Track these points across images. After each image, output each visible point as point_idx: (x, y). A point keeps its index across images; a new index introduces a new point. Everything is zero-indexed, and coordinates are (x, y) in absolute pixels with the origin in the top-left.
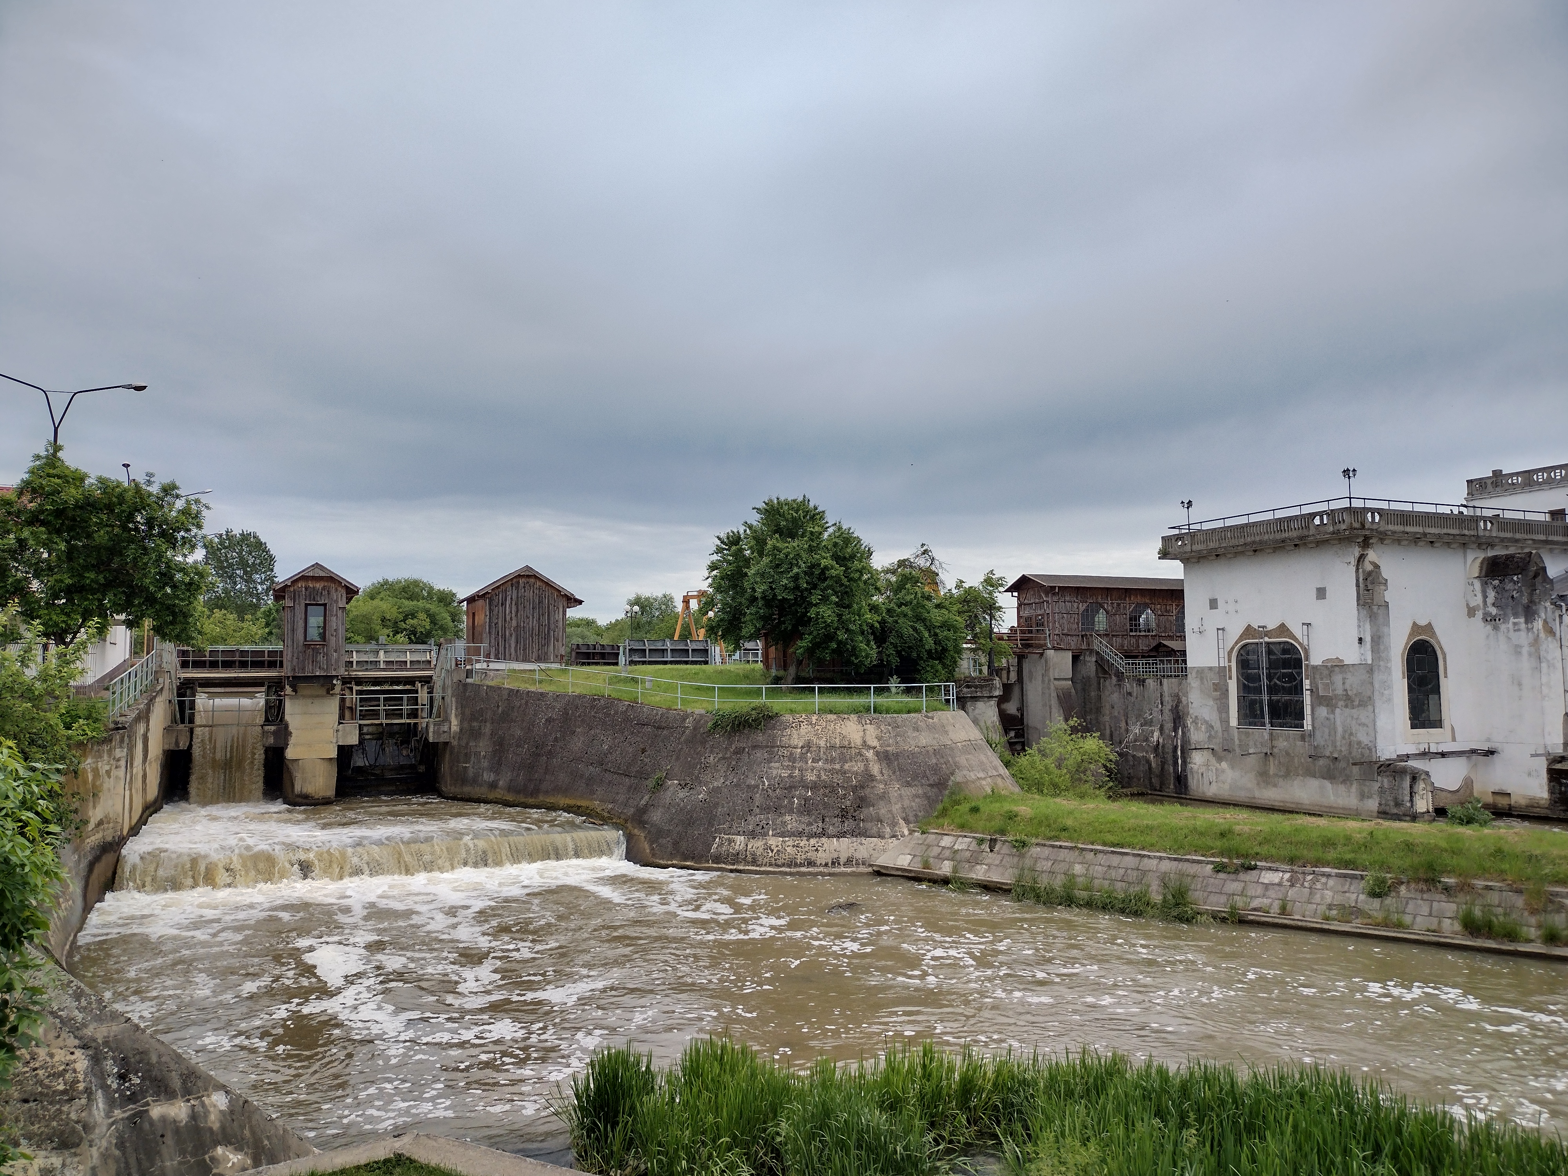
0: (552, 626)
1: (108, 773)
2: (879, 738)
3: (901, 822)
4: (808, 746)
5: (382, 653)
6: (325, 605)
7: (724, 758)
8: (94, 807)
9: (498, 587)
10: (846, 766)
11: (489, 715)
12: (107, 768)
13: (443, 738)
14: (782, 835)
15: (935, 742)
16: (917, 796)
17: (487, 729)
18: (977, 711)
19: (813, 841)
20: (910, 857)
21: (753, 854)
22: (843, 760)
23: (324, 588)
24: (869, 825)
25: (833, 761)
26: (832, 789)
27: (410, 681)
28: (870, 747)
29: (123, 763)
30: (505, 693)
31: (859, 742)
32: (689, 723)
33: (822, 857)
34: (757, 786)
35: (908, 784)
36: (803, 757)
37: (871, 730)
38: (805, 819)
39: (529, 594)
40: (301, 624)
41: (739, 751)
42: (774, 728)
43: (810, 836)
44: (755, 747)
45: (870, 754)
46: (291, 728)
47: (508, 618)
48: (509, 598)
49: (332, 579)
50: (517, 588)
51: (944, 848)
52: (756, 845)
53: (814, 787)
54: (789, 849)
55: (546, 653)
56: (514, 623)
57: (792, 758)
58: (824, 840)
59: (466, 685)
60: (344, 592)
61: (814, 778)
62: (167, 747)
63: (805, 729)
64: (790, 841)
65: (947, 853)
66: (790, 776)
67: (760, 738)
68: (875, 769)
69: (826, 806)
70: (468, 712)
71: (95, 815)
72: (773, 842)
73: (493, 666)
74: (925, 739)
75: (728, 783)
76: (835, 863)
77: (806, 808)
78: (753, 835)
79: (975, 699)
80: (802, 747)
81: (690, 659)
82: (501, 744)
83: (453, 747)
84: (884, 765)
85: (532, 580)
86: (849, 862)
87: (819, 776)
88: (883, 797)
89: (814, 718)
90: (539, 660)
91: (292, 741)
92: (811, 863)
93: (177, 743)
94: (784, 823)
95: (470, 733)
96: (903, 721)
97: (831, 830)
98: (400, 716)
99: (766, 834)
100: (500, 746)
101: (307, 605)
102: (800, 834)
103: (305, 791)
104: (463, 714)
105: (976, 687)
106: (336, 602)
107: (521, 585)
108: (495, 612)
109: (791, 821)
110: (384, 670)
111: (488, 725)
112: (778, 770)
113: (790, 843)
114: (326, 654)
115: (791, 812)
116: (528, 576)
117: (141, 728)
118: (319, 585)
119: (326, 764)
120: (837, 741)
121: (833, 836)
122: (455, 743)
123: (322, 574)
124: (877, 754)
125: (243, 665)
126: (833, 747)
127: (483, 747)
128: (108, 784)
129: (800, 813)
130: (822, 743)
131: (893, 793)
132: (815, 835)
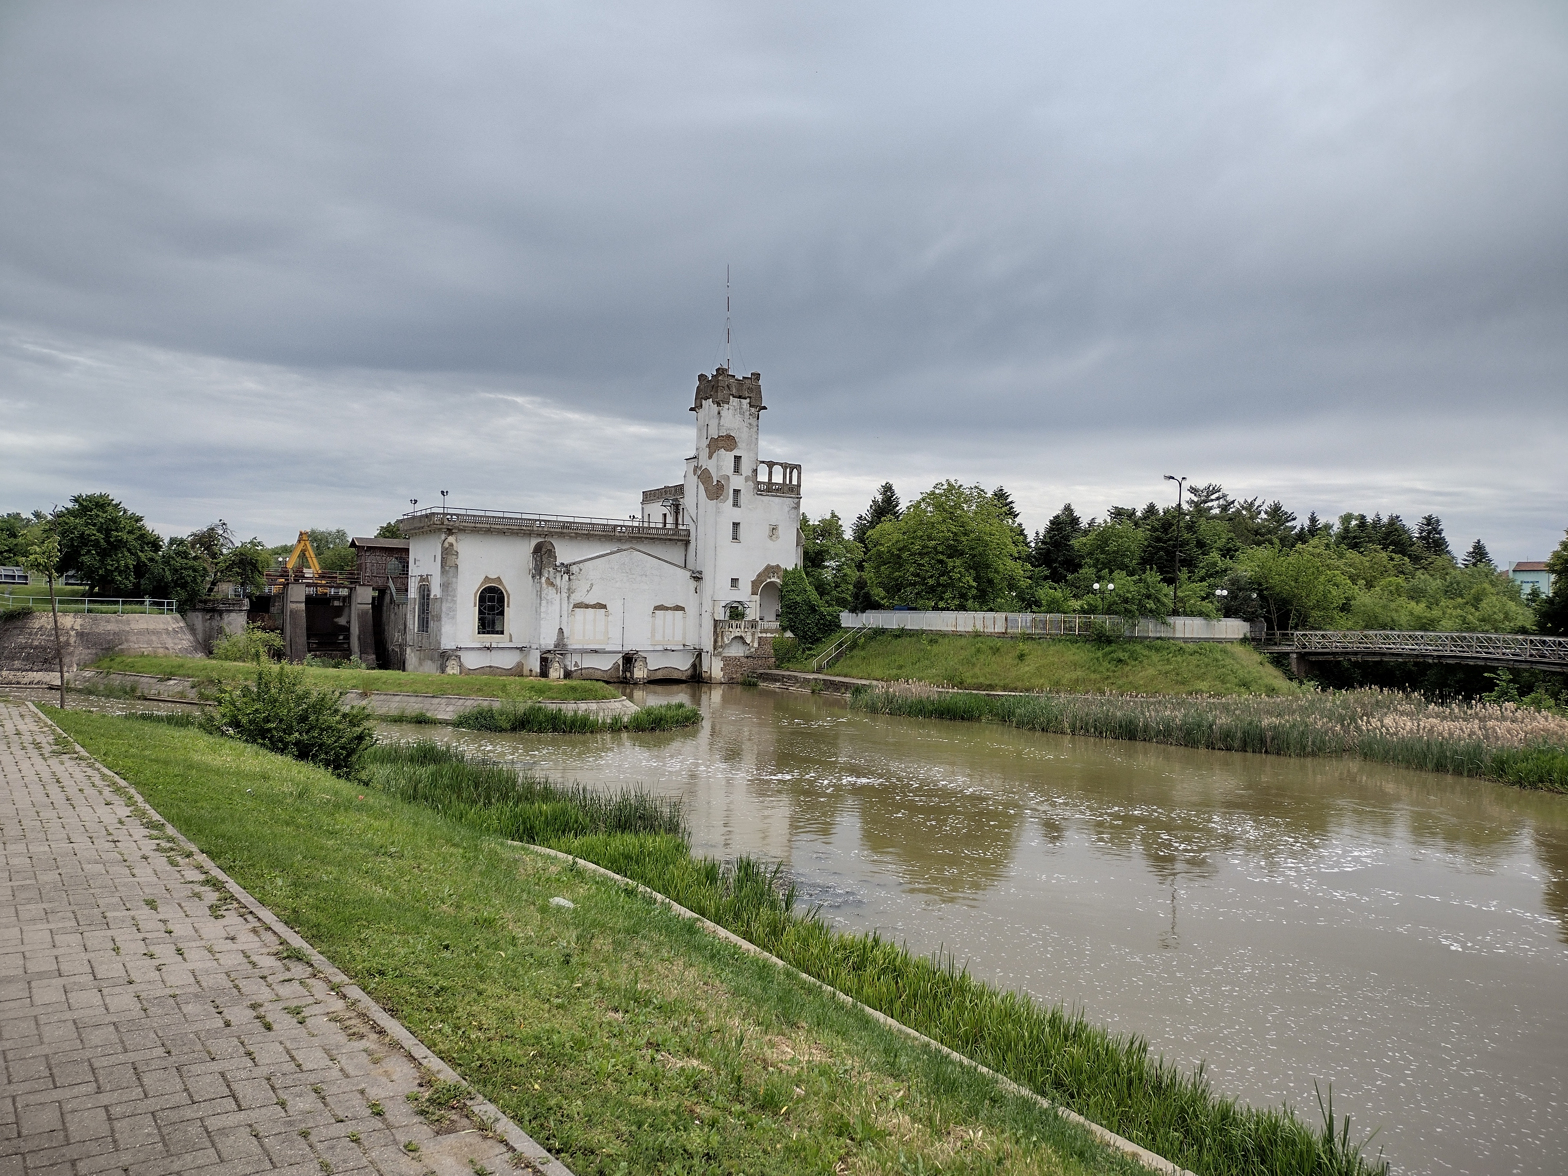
2: (82, 626)
3: (75, 665)
4: (41, 628)
10: (58, 638)
16: (91, 654)
19: (24, 673)
22: (57, 635)
24: (56, 666)
25: (51, 635)
26: (45, 649)
28: (75, 630)
31: (69, 626)
33: (26, 680)
34: (8, 647)
35: (89, 648)
36: (36, 633)
37: (80, 621)
38: (25, 663)
41: (6, 630)
42: (28, 619)
43: (23, 671)
44: (15, 628)
45: (73, 633)
51: (81, 676)
53: (36, 647)
54: (11, 677)
57: (30, 634)
58: (30, 672)
61: (37, 644)
64: (12, 673)
66: (26, 642)
67: (19, 624)
68: (72, 640)
69: (38, 657)
74: (111, 627)
76: (31, 683)
77: (26, 659)
80: (38, 628)
84: (79, 638)
86: (38, 683)
87: (41, 643)
88: (71, 654)
92: (18, 683)
96: (103, 617)
102: (20, 670)
109: (18, 664)
112: (22, 640)
115: (19, 659)
120: (58, 626)
121: (35, 671)
124: (77, 633)
126: (54, 629)
129: (23, 660)
130: (50, 627)
131: (77, 652)
132: (27, 670)
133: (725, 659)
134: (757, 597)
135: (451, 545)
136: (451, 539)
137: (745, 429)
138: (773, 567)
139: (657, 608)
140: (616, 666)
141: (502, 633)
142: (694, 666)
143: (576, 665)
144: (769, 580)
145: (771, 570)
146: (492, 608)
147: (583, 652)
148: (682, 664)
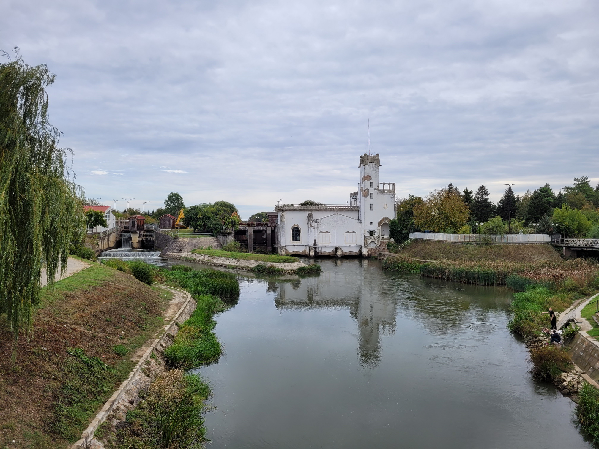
0: (170, 223)
2: (189, 241)
3: (187, 251)
7: (172, 243)
17: (157, 239)
18: (229, 237)
20: (184, 255)
22: (183, 243)
23: (134, 219)
24: (183, 251)
30: (159, 233)
31: (186, 241)
34: (173, 247)
35: (190, 247)
38: (176, 251)
39: (167, 218)
48: (163, 219)
52: (170, 254)
56: (164, 223)
57: (178, 243)
59: (156, 232)
67: (176, 240)
73: (161, 229)
75: (170, 246)
77: (177, 249)
84: (188, 244)
87: (180, 245)
90: (168, 228)
91: (132, 240)
101: (132, 221)
103: (134, 246)
104: (155, 237)
105: (229, 234)
108: (161, 221)
113: (174, 253)
114: (135, 228)
119: (137, 243)
121: (178, 253)
122: (155, 241)
130: (182, 241)
131: (187, 248)
133: (369, 249)
134: (380, 228)
135: (283, 215)
136: (283, 213)
137: (374, 173)
138: (385, 218)
139: (346, 232)
140: (333, 251)
141: (299, 241)
142: (360, 250)
143: (320, 251)
144: (384, 222)
145: (384, 219)
146: (296, 234)
147: (322, 247)
148: (356, 250)
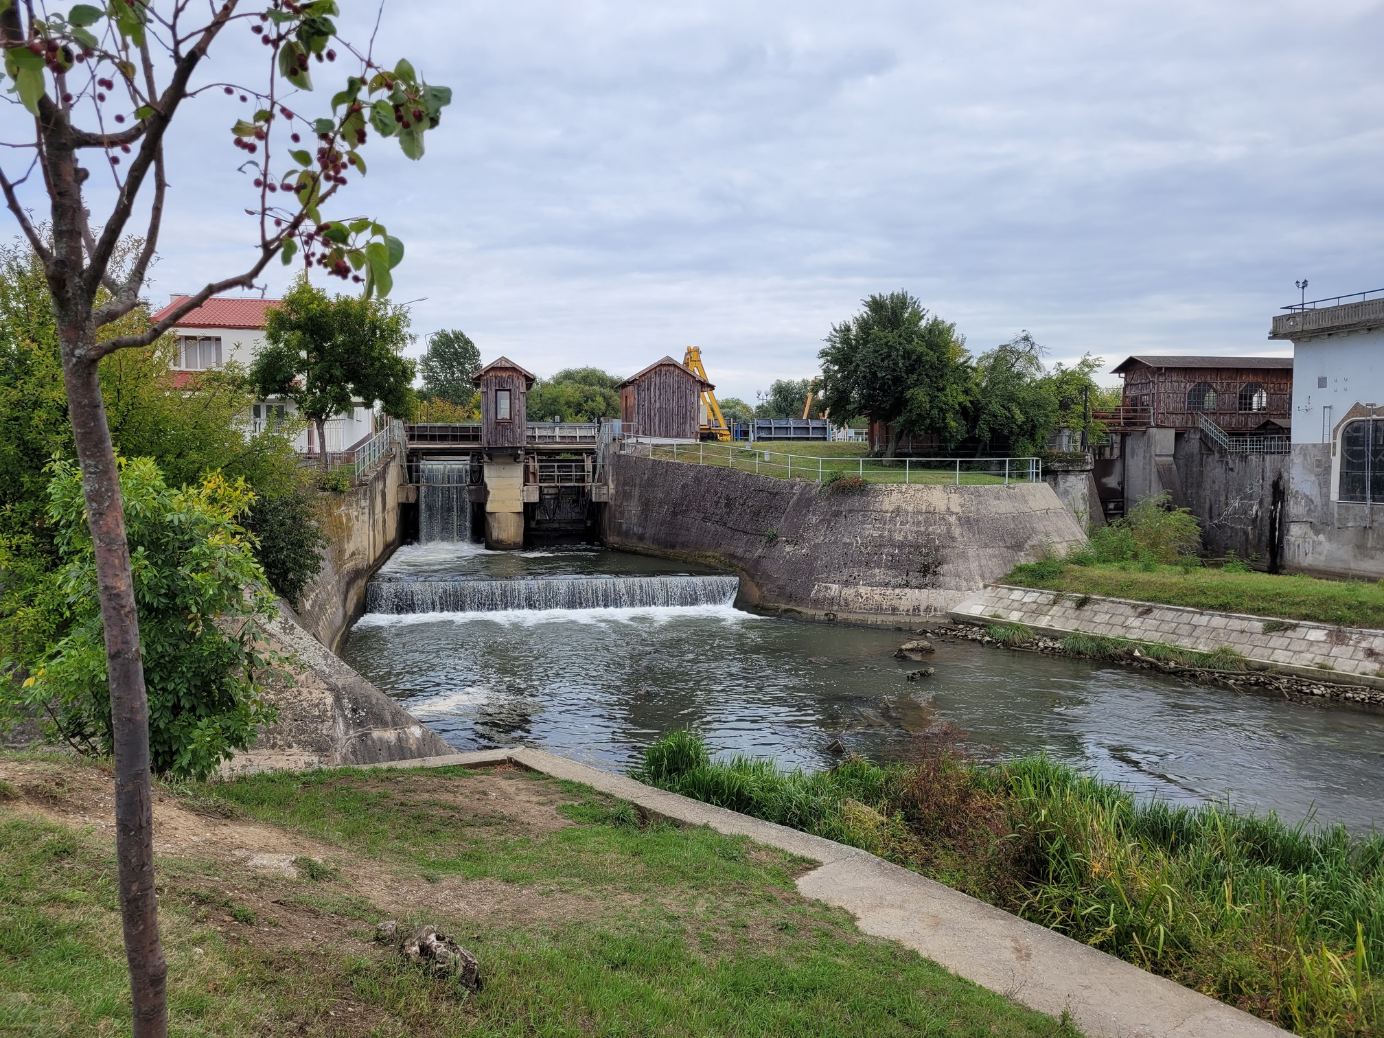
0: (689, 408)
1: (357, 517)
2: (962, 506)
3: (978, 578)
4: (897, 511)
5: (557, 429)
6: (510, 390)
7: (824, 520)
8: (348, 542)
9: (644, 375)
10: (931, 529)
11: (638, 481)
12: (356, 514)
13: (604, 499)
14: (869, 585)
15: (1014, 510)
16: (995, 556)
17: (636, 492)
18: (1068, 484)
19: (897, 591)
20: (983, 607)
21: (846, 600)
22: (926, 523)
23: (509, 377)
24: (947, 579)
25: (919, 524)
26: (917, 547)
27: (578, 452)
28: (953, 513)
29: (367, 510)
30: (650, 462)
31: (943, 508)
32: (796, 490)
33: (905, 604)
34: (852, 544)
35: (986, 545)
36: (892, 520)
37: (955, 498)
39: (670, 380)
40: (493, 405)
41: (837, 514)
42: (867, 495)
43: (895, 587)
44: (851, 511)
45: (953, 519)
46: (489, 488)
47: (653, 401)
48: (653, 384)
49: (515, 369)
50: (660, 375)
51: (1013, 600)
52: (849, 592)
53: (901, 546)
54: (876, 597)
55: (684, 430)
56: (658, 405)
58: (907, 590)
59: (620, 456)
60: (524, 380)
61: (901, 538)
62: (400, 501)
63: (895, 496)
64: (878, 590)
65: (1016, 605)
66: (881, 536)
68: (957, 532)
69: (910, 562)
70: (621, 478)
71: (350, 548)
72: (863, 590)
73: (640, 440)
74: (1005, 507)
75: (827, 540)
76: (916, 609)
77: (894, 564)
78: (846, 584)
79: (1067, 472)
80: (892, 512)
81: (811, 436)
82: (647, 505)
83: (611, 507)
84: (965, 527)
85: (672, 368)
86: (928, 609)
87: (905, 537)
88: (963, 556)
89: (904, 487)
90: (678, 436)
91: (490, 498)
92: (895, 609)
93: (407, 498)
94: (873, 576)
95: (623, 495)
96: (987, 490)
97: (914, 582)
98: (571, 480)
99: (857, 584)
100: (646, 506)
101: (496, 390)
102: (887, 585)
103: (500, 537)
104: (618, 479)
105: (1068, 462)
106: (519, 388)
107: (663, 373)
108: (642, 396)
109: (879, 574)
110: (559, 443)
111: (637, 488)
112: (871, 531)
113: (878, 592)
114: (512, 430)
115: (879, 565)
116: (669, 365)
117: (380, 486)
118: (505, 375)
119: (515, 516)
120: (924, 508)
121: (917, 587)
122: (612, 503)
123: (508, 366)
124: (959, 519)
125: (454, 438)
126: (919, 513)
127: (633, 509)
128: (357, 526)
129: (887, 567)
130: (910, 509)
131: (971, 553)
132: (900, 586)
